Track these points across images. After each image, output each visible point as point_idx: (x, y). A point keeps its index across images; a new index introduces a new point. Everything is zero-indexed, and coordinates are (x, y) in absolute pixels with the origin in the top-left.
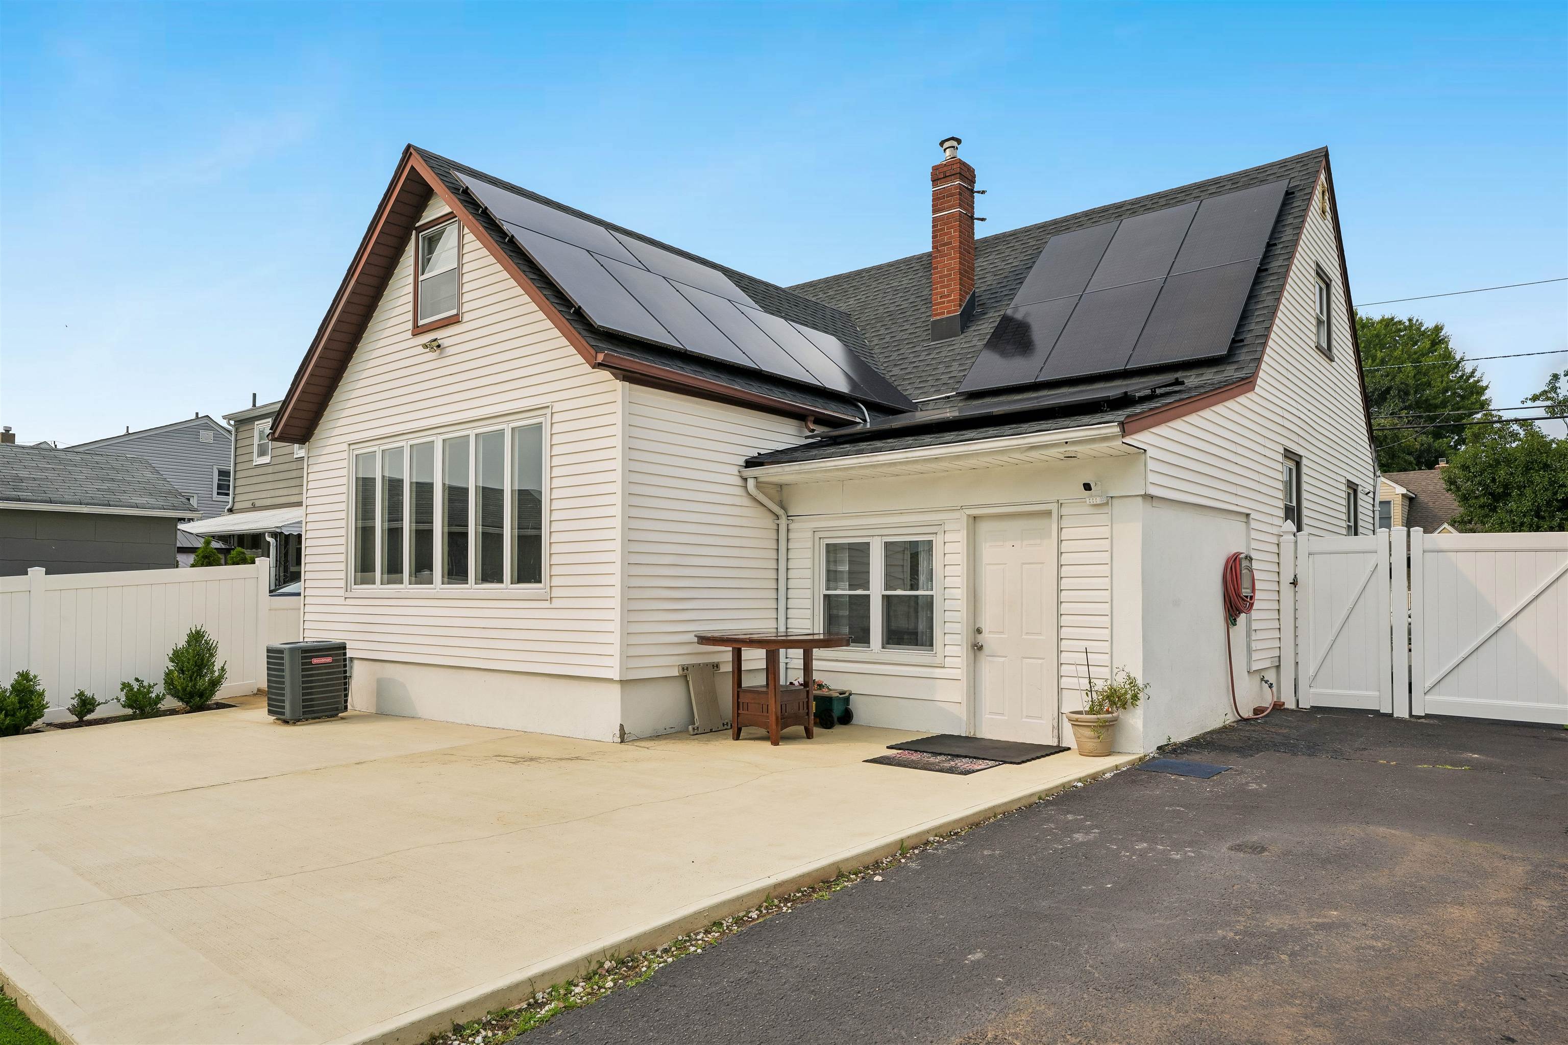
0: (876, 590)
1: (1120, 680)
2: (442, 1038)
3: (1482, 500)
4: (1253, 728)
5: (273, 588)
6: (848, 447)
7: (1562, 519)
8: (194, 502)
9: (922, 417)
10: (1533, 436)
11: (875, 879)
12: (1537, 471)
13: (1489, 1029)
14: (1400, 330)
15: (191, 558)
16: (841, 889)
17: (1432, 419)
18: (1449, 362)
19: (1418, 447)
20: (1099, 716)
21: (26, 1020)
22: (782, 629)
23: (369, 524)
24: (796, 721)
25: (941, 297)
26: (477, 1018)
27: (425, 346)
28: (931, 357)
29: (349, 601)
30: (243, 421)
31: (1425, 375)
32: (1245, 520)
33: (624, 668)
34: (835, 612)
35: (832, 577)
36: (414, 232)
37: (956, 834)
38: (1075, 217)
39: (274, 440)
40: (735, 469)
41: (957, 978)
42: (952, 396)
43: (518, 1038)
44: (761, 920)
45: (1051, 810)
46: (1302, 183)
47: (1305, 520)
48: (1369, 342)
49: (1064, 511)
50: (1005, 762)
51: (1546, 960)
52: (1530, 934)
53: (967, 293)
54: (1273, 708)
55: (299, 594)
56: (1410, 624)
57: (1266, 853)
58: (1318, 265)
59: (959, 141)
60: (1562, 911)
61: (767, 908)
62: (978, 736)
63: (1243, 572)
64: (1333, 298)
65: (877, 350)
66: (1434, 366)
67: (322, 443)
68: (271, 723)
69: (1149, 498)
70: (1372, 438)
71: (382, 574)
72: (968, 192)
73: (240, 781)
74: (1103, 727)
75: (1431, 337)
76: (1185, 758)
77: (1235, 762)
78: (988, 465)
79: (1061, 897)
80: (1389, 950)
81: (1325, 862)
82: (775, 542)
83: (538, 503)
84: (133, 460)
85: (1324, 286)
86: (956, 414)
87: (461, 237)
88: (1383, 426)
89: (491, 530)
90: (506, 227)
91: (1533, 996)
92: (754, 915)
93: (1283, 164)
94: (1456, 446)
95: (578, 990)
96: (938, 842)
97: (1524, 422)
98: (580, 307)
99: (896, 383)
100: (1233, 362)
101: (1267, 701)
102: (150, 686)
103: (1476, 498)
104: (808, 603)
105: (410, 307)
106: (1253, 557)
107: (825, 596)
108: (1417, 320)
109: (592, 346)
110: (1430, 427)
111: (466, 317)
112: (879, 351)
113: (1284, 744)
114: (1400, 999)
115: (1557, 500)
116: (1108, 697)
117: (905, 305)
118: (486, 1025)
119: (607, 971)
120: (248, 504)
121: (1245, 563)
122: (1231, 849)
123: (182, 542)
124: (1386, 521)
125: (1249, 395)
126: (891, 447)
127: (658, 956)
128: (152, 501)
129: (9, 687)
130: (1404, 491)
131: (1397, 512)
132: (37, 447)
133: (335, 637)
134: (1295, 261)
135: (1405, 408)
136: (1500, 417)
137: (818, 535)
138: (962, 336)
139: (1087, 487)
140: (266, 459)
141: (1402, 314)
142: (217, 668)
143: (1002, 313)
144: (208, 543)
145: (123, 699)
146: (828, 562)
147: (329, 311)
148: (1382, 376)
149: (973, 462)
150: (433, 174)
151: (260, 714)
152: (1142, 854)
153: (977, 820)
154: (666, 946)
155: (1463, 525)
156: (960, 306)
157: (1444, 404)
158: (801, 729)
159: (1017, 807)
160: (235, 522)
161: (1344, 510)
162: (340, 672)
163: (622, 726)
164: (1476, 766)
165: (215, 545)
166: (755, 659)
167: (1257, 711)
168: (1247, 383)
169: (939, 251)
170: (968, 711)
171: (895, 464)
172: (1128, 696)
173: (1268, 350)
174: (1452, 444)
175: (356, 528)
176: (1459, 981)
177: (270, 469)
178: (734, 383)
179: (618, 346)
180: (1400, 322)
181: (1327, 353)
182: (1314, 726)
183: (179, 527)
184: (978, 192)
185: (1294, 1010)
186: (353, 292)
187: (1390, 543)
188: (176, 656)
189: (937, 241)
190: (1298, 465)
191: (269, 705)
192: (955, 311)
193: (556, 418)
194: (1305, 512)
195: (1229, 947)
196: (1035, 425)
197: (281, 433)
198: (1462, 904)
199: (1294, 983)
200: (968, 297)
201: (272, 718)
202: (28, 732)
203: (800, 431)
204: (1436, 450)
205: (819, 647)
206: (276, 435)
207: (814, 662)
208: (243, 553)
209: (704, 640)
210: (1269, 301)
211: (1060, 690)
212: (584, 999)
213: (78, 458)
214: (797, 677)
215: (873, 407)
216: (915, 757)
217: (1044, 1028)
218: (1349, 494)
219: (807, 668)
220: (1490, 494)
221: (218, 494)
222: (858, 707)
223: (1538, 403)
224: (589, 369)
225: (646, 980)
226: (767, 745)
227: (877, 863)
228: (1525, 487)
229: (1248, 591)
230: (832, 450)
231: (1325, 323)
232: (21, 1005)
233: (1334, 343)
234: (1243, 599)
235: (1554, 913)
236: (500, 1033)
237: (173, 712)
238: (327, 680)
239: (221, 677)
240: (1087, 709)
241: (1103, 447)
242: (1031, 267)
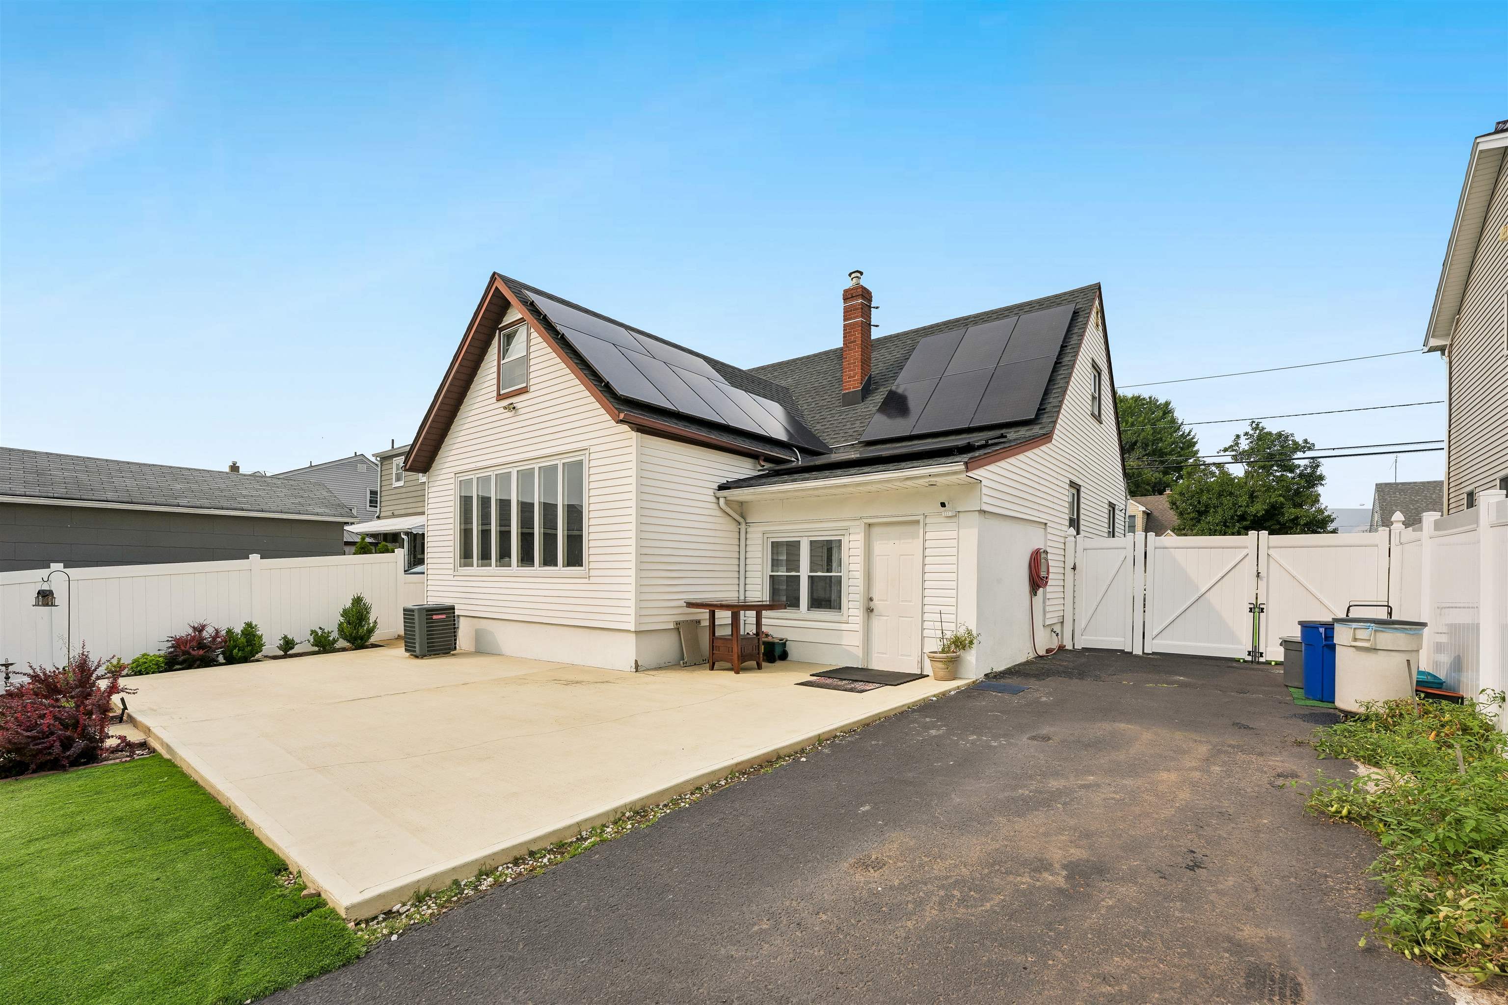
0: (804, 572)
1: (962, 632)
2: (522, 859)
3: (1192, 515)
4: (1045, 662)
5: (406, 569)
6: (786, 477)
7: (1239, 528)
8: (354, 512)
9: (835, 457)
10: (1224, 474)
11: (801, 760)
12: (1226, 497)
13: (1181, 846)
14: (1144, 404)
15: (353, 549)
16: (780, 766)
17: (1162, 462)
18: (1174, 425)
19: (1153, 480)
20: (948, 655)
21: (260, 843)
22: (742, 598)
23: (469, 526)
24: (750, 657)
25: (849, 378)
26: (544, 847)
27: (505, 408)
28: (842, 417)
29: (455, 578)
30: (385, 458)
31: (1158, 433)
32: (1044, 527)
33: (638, 623)
34: (777, 587)
35: (775, 563)
36: (498, 331)
37: (854, 731)
38: (937, 325)
39: (406, 470)
40: (711, 492)
41: (853, 822)
42: (856, 444)
43: (570, 859)
44: (727, 786)
45: (916, 715)
46: (1084, 306)
47: (1082, 528)
48: (1124, 411)
49: (928, 520)
50: (887, 685)
51: (1216, 803)
52: (1208, 787)
53: (866, 375)
54: (1058, 649)
55: (423, 573)
56: (1145, 595)
57: (1051, 741)
58: (1093, 360)
59: (861, 273)
60: (1228, 773)
61: (731, 778)
62: (870, 668)
63: (1042, 561)
64: (1102, 382)
65: (806, 413)
66: (1165, 428)
67: (437, 473)
68: (406, 658)
69: (982, 512)
70: (1126, 474)
71: (478, 560)
72: (867, 307)
73: (388, 694)
74: (951, 661)
75: (1163, 409)
76: (1002, 681)
77: (1033, 683)
78: (878, 490)
79: (921, 770)
80: (1124, 800)
81: (1087, 746)
82: (737, 540)
83: (580, 513)
84: (315, 484)
85: (1097, 375)
86: (858, 456)
87: (529, 335)
88: (1133, 466)
89: (549, 531)
90: (559, 328)
91: (1208, 825)
92: (723, 783)
93: (1072, 293)
94: (1177, 480)
95: (609, 830)
96: (843, 736)
97: (1219, 465)
98: (608, 382)
99: (818, 435)
100: (1038, 424)
101: (1055, 645)
102: (328, 632)
103: (1188, 514)
104: (759, 581)
105: (495, 381)
106: (1048, 551)
107: (771, 576)
108: (1155, 398)
109: (616, 408)
110: (1161, 468)
111: (532, 389)
112: (807, 413)
113: (1064, 672)
114: (1129, 830)
115: (1237, 515)
116: (954, 642)
117: (825, 382)
118: (550, 851)
119: (628, 818)
120: (390, 513)
121: (1043, 555)
122: (1029, 739)
123: (347, 538)
124: (1132, 528)
125: (1049, 445)
126: (815, 477)
127: (660, 809)
128: (327, 511)
129: (240, 632)
130: (1144, 509)
131: (1140, 522)
132: (254, 475)
133: (447, 602)
134: (1079, 357)
135: (1146, 455)
136: (1204, 462)
137: (766, 536)
138: (862, 404)
139: (943, 505)
140: (401, 483)
141: (1145, 394)
142: (371, 621)
143: (889, 388)
144: (363, 539)
145: (312, 640)
146: (773, 553)
147: (442, 384)
148: (1132, 434)
149: (869, 488)
150: (511, 292)
151: (400, 651)
152: (973, 743)
153: (867, 722)
154: (665, 802)
155: (1180, 531)
156: (861, 383)
157: (1170, 453)
159: (893, 713)
160: (382, 525)
161: (1107, 521)
162: (451, 625)
163: (636, 661)
164: (1182, 685)
165: (368, 540)
166: (724, 617)
167: (1048, 651)
168: (1047, 437)
169: (848, 347)
170: (863, 653)
171: (817, 489)
172: (967, 642)
173: (1061, 416)
174: (1174, 478)
175: (460, 529)
176: (1165, 817)
177: (404, 490)
178: (710, 433)
179: (633, 408)
180: (1144, 399)
181: (1098, 418)
182: (1083, 660)
183: (345, 528)
184: (874, 308)
185: (1064, 838)
186: (457, 372)
187: (1134, 542)
188: (345, 613)
189: (847, 340)
190: (1078, 491)
191: (406, 646)
192: (858, 387)
193: (593, 456)
194: (1082, 522)
195: (1025, 800)
196: (909, 464)
197: (411, 465)
198: (1169, 771)
199: (1065, 821)
200: (867, 378)
201: (408, 654)
202: (253, 661)
203: (755, 467)
204: (1165, 483)
205: (766, 610)
206: (407, 468)
207: (763, 619)
208: (387, 546)
209: (690, 605)
210: (1061, 383)
211: (923, 638)
212: (613, 835)
213: (279, 482)
214: (752, 629)
215: (803, 450)
216: (829, 681)
217: (908, 852)
218: (1110, 510)
219: (758, 624)
220: (1197, 511)
221: (370, 506)
222: (791, 648)
223: (1227, 453)
224: (615, 424)
225: (653, 824)
226: (732, 673)
227: (803, 750)
228: (1218, 507)
229: (1045, 573)
230: (776, 479)
231: (1097, 399)
232: (256, 834)
233: (1103, 412)
234: (1041, 579)
235: (1223, 774)
236: (559, 856)
237: (344, 650)
238: (443, 630)
239: (374, 627)
240: (940, 650)
241: (953, 479)
242: (908, 358)
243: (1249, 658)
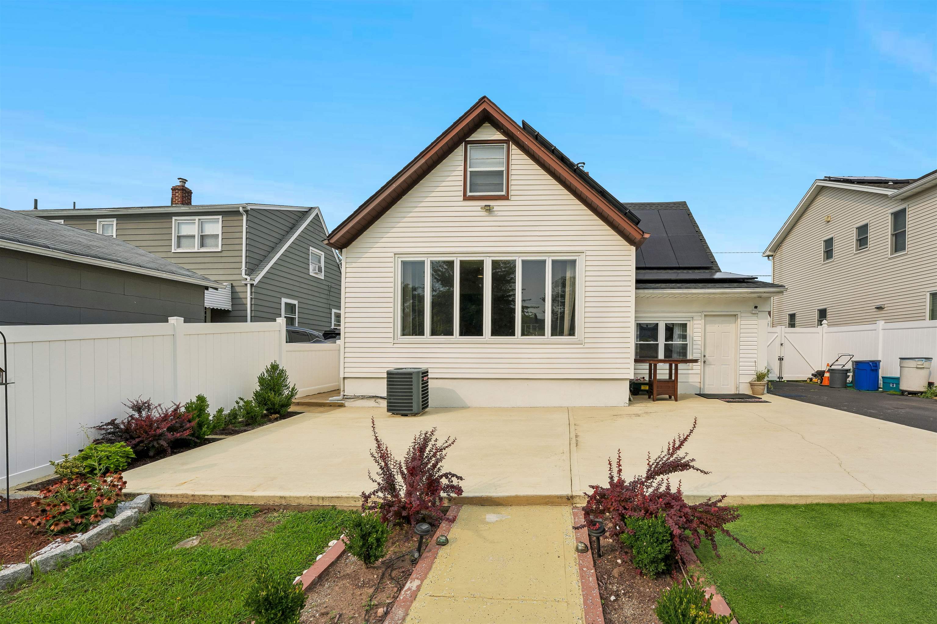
0: (661, 342)
27: (478, 208)
29: (396, 346)
36: (465, 143)
49: (742, 315)
62: (704, 393)
69: (770, 313)
71: (431, 330)
105: (460, 183)
107: (636, 344)
111: (514, 198)
139: (756, 307)
158: (667, 396)
163: (629, 399)
186: (420, 167)
193: (588, 258)
206: (332, 241)
243: (778, 380)
